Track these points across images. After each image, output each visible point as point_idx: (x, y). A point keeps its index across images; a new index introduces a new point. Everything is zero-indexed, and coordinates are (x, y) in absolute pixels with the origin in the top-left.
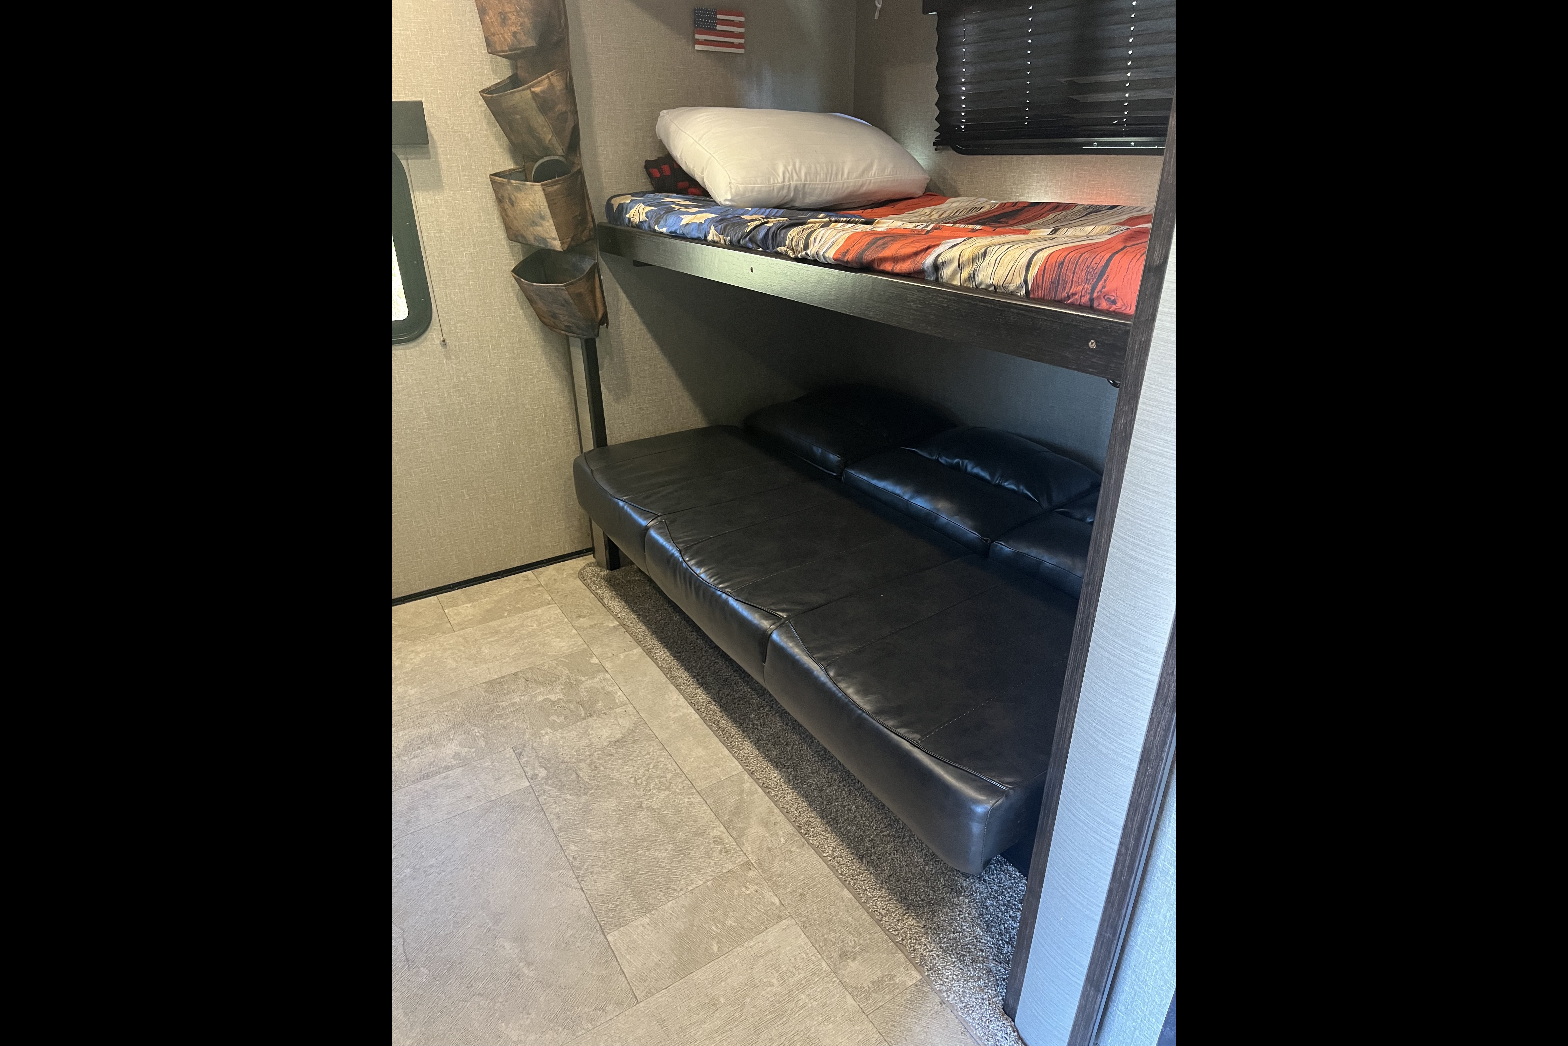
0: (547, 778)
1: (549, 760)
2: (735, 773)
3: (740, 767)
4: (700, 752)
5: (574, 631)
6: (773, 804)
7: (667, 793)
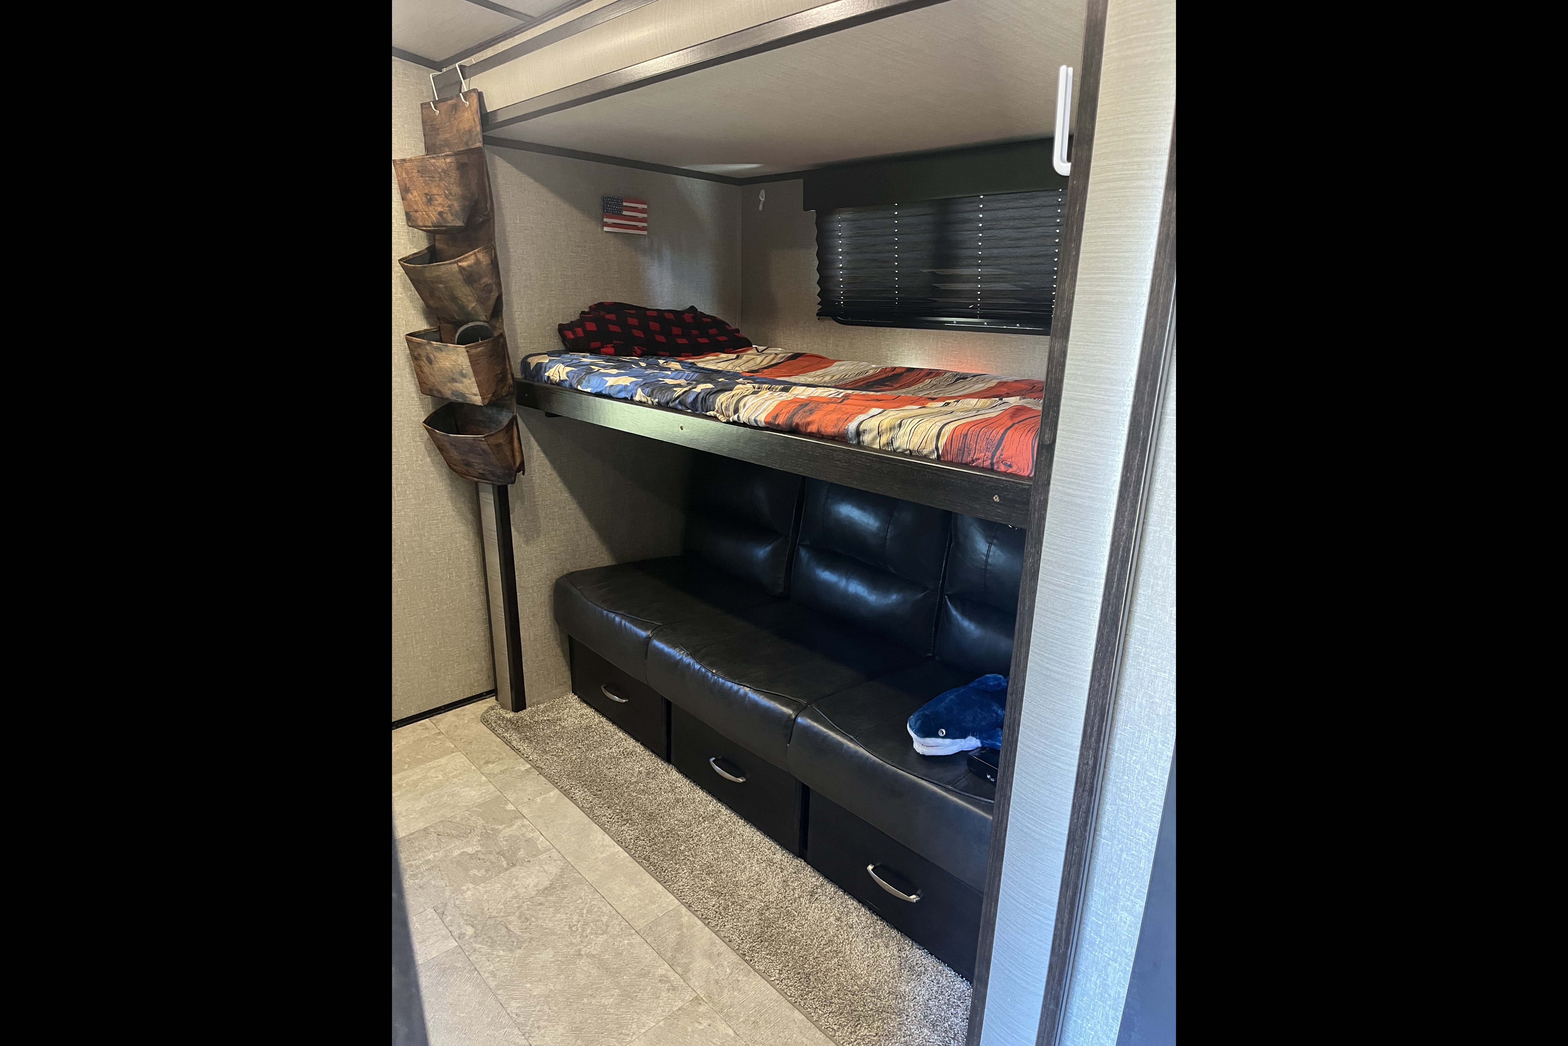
0: (476, 936)
1: (475, 917)
2: (671, 908)
3: (676, 901)
4: (634, 890)
5: (484, 778)
6: (714, 935)
7: (605, 937)
